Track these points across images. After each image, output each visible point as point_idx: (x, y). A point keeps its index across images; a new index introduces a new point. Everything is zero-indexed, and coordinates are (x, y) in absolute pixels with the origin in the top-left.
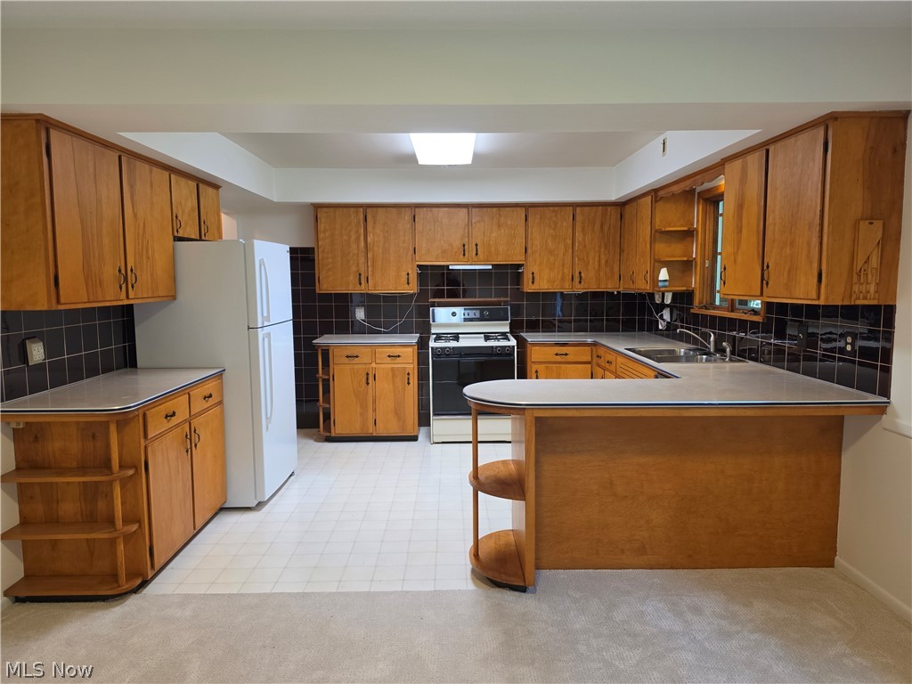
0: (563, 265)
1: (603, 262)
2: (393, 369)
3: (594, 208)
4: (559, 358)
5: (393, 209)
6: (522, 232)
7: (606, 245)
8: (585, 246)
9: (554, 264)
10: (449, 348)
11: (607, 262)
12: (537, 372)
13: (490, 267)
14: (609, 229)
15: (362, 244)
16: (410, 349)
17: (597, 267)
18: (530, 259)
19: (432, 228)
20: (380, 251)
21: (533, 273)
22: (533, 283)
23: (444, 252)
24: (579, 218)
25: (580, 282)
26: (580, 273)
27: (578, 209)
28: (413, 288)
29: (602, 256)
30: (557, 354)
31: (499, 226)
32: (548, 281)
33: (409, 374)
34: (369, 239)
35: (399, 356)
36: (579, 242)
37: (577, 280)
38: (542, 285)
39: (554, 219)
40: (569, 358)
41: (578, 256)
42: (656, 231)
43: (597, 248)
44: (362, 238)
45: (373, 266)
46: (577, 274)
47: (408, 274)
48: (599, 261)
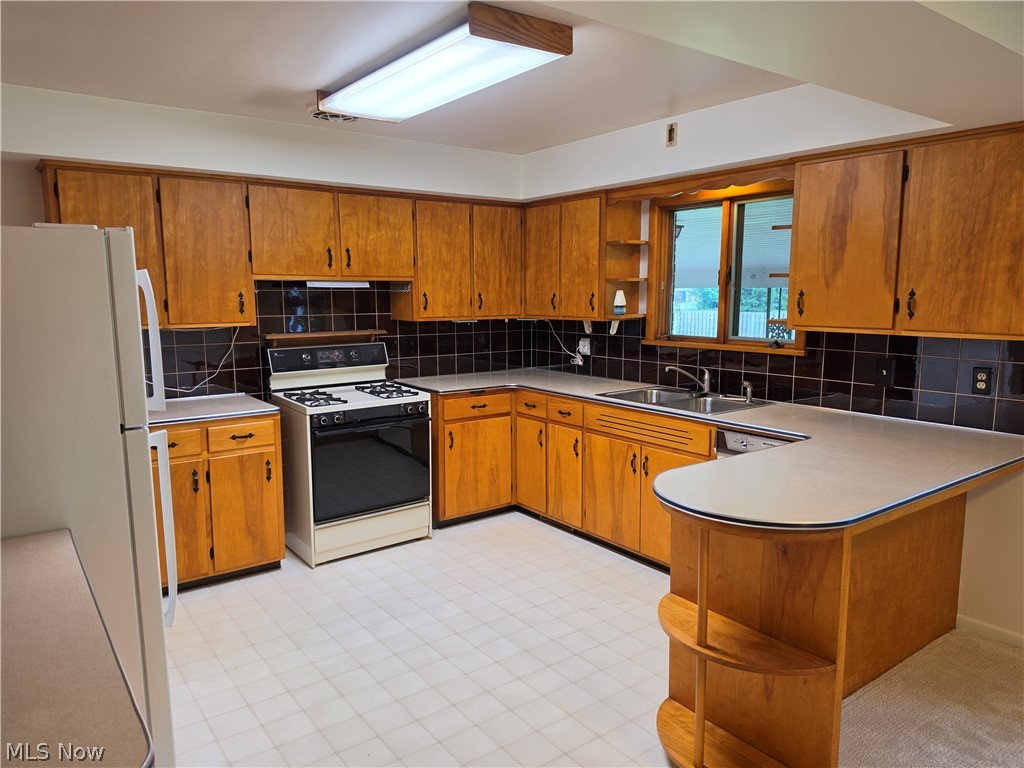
0: (461, 284)
1: (504, 281)
2: (240, 458)
3: (493, 208)
4: (476, 412)
5: (208, 183)
6: (410, 235)
7: (507, 259)
8: (484, 259)
9: (450, 282)
10: (338, 413)
11: (508, 280)
12: (451, 434)
13: (367, 285)
14: (510, 237)
15: (153, 242)
16: (269, 422)
17: (498, 287)
18: (420, 275)
19: (279, 221)
20: (189, 255)
21: (425, 295)
22: (425, 308)
23: (299, 259)
24: (477, 220)
25: (480, 308)
26: (480, 295)
27: (475, 207)
28: (250, 318)
29: (503, 273)
30: (474, 407)
31: (379, 224)
32: (444, 307)
33: (268, 463)
34: (165, 232)
35: (251, 436)
36: (478, 253)
37: (477, 304)
38: (437, 312)
39: (448, 219)
40: (488, 410)
41: (477, 273)
42: (608, 243)
43: (497, 263)
44: (153, 230)
45: (176, 281)
46: (476, 296)
47: (241, 295)
48: (500, 280)
